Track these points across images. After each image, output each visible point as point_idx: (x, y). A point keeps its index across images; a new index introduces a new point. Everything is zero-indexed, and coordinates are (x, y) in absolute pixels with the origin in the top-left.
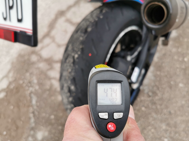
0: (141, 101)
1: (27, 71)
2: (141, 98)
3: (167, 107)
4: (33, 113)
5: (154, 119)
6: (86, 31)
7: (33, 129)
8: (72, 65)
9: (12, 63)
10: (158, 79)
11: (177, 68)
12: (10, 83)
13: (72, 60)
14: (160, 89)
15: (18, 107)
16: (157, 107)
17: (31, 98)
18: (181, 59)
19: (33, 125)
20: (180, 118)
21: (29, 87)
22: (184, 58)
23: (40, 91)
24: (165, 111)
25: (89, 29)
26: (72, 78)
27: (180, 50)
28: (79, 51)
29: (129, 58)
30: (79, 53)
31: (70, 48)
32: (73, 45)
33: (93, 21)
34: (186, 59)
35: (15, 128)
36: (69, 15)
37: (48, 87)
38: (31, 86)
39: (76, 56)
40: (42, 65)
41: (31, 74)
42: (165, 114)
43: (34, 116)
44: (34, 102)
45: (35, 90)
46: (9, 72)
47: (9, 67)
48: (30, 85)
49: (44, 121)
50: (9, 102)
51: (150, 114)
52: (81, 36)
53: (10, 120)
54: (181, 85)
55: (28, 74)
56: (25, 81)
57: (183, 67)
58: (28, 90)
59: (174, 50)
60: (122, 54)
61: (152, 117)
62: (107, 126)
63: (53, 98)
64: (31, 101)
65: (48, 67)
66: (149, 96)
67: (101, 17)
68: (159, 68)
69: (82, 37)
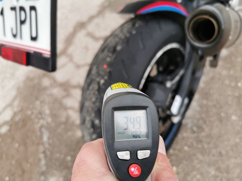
0: (183, 138)
1: (37, 98)
2: (183, 134)
3: (216, 147)
4: (44, 152)
5: (200, 162)
6: (114, 50)
7: (43, 174)
8: (97, 93)
9: (18, 89)
10: (205, 109)
11: (229, 95)
12: (15, 114)
13: (96, 87)
14: (207, 122)
15: (25, 144)
16: (203, 147)
17: (42, 133)
18: (233, 84)
19: (44, 168)
20: (233, 161)
21: (39, 119)
22: (237, 83)
23: (53, 125)
24: (214, 151)
25: (119, 48)
26: (96, 109)
27: (232, 72)
28: (105, 75)
29: (169, 84)
30: (106, 78)
31: (94, 71)
32: (97, 68)
33: (123, 37)
34: (239, 85)
35: (21, 173)
36: (91, 28)
37: (63, 119)
38: (43, 118)
39: (102, 82)
40: (56, 91)
41: (42, 102)
42: (214, 156)
43: (46, 156)
44: (45, 139)
45: (47, 123)
46: (14, 99)
47: (14, 93)
48: (40, 116)
49: (57, 163)
50: (13, 139)
51: (195, 155)
52: (108, 56)
53: (14, 162)
54: (234, 118)
55: (38, 103)
56: (35, 111)
57: (237, 94)
58: (38, 123)
59: (224, 73)
60: (160, 78)
61: (197, 159)
62: (129, 169)
63: (70, 133)
64: (41, 137)
65: (63, 93)
66: (194, 132)
67: (134, 32)
68: (206, 95)
69: (110, 57)
